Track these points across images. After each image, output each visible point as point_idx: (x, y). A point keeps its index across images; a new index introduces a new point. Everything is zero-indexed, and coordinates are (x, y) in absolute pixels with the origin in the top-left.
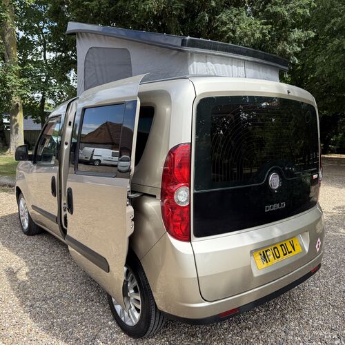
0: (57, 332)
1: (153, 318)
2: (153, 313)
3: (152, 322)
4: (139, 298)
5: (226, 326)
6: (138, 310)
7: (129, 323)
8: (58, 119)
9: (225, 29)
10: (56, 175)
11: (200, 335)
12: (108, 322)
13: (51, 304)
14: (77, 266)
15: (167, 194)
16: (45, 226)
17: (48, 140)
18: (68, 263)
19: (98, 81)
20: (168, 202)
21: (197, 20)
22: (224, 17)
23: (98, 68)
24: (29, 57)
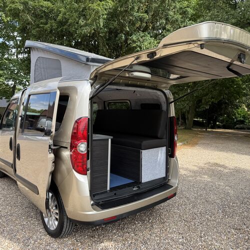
0: (6, 235)
1: (65, 223)
2: (66, 220)
3: (65, 226)
4: (58, 212)
5: (114, 232)
6: (57, 219)
7: (52, 229)
8: (16, 101)
9: (135, 45)
10: (13, 137)
11: (97, 237)
12: (40, 229)
13: (4, 220)
14: (25, 197)
15: (73, 147)
16: (7, 172)
17: (12, 113)
18: (20, 195)
19: (42, 78)
20: (74, 151)
21: (117, 39)
22: (134, 37)
23: (42, 70)
24: (6, 56)
